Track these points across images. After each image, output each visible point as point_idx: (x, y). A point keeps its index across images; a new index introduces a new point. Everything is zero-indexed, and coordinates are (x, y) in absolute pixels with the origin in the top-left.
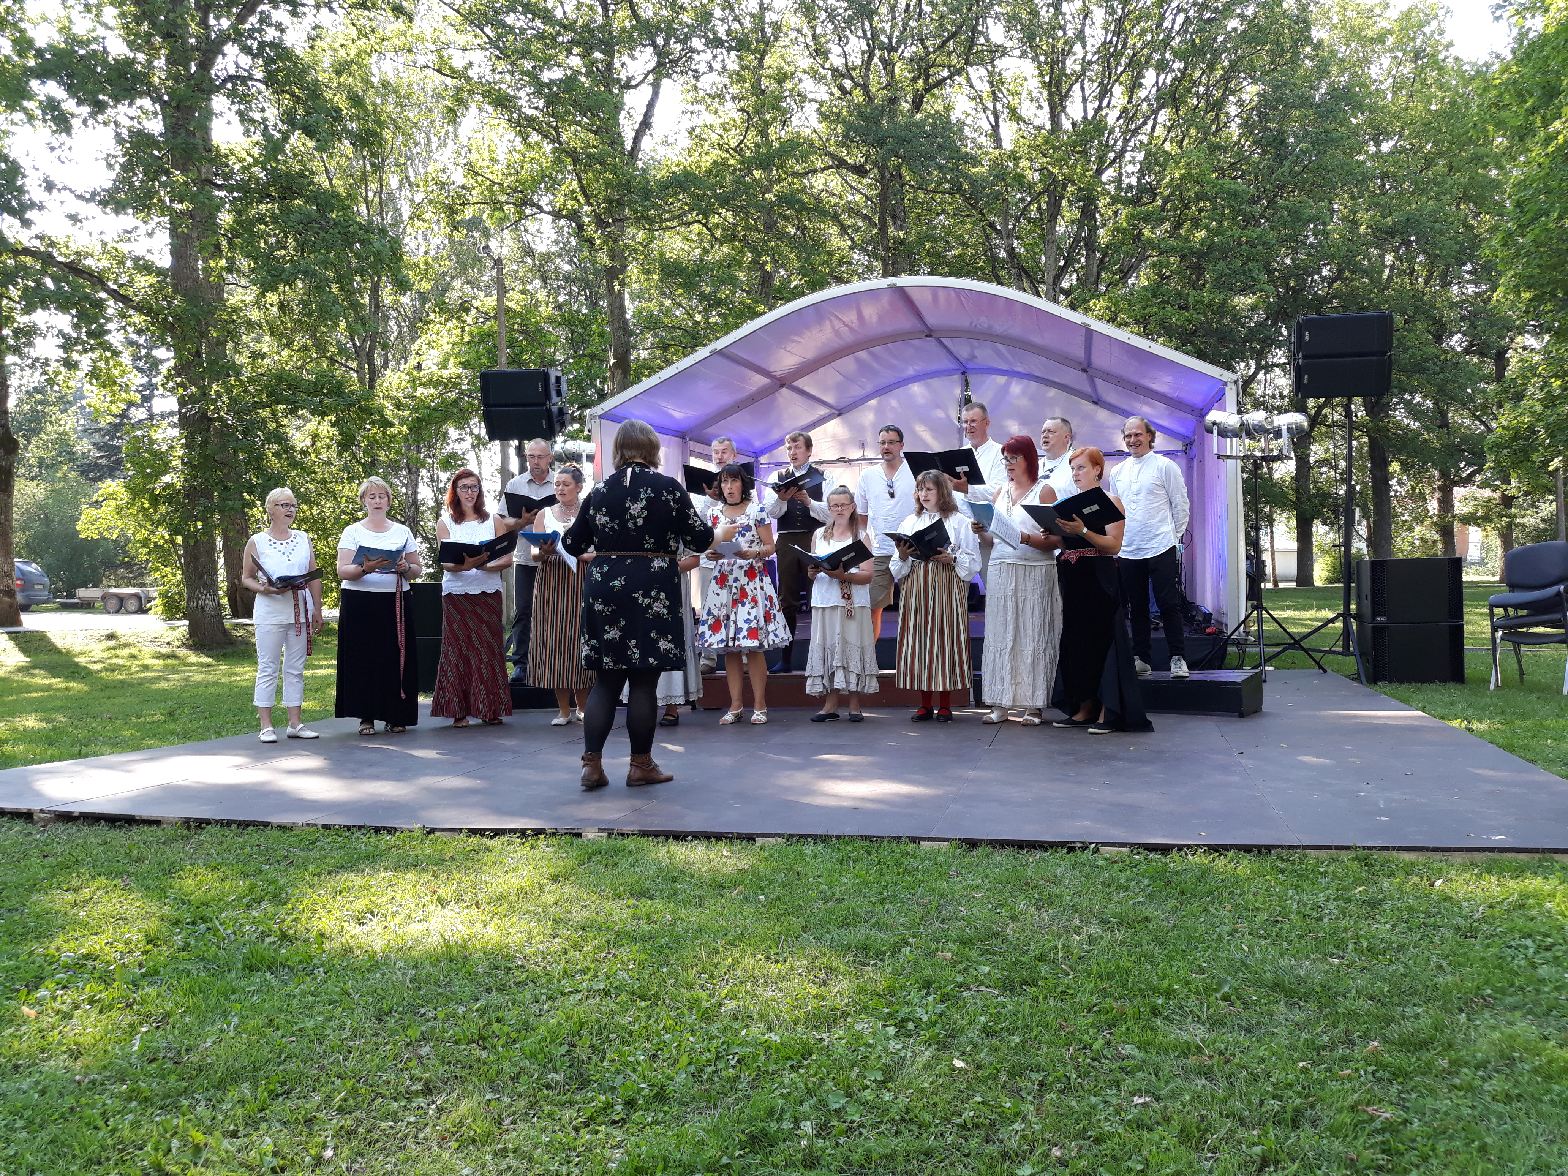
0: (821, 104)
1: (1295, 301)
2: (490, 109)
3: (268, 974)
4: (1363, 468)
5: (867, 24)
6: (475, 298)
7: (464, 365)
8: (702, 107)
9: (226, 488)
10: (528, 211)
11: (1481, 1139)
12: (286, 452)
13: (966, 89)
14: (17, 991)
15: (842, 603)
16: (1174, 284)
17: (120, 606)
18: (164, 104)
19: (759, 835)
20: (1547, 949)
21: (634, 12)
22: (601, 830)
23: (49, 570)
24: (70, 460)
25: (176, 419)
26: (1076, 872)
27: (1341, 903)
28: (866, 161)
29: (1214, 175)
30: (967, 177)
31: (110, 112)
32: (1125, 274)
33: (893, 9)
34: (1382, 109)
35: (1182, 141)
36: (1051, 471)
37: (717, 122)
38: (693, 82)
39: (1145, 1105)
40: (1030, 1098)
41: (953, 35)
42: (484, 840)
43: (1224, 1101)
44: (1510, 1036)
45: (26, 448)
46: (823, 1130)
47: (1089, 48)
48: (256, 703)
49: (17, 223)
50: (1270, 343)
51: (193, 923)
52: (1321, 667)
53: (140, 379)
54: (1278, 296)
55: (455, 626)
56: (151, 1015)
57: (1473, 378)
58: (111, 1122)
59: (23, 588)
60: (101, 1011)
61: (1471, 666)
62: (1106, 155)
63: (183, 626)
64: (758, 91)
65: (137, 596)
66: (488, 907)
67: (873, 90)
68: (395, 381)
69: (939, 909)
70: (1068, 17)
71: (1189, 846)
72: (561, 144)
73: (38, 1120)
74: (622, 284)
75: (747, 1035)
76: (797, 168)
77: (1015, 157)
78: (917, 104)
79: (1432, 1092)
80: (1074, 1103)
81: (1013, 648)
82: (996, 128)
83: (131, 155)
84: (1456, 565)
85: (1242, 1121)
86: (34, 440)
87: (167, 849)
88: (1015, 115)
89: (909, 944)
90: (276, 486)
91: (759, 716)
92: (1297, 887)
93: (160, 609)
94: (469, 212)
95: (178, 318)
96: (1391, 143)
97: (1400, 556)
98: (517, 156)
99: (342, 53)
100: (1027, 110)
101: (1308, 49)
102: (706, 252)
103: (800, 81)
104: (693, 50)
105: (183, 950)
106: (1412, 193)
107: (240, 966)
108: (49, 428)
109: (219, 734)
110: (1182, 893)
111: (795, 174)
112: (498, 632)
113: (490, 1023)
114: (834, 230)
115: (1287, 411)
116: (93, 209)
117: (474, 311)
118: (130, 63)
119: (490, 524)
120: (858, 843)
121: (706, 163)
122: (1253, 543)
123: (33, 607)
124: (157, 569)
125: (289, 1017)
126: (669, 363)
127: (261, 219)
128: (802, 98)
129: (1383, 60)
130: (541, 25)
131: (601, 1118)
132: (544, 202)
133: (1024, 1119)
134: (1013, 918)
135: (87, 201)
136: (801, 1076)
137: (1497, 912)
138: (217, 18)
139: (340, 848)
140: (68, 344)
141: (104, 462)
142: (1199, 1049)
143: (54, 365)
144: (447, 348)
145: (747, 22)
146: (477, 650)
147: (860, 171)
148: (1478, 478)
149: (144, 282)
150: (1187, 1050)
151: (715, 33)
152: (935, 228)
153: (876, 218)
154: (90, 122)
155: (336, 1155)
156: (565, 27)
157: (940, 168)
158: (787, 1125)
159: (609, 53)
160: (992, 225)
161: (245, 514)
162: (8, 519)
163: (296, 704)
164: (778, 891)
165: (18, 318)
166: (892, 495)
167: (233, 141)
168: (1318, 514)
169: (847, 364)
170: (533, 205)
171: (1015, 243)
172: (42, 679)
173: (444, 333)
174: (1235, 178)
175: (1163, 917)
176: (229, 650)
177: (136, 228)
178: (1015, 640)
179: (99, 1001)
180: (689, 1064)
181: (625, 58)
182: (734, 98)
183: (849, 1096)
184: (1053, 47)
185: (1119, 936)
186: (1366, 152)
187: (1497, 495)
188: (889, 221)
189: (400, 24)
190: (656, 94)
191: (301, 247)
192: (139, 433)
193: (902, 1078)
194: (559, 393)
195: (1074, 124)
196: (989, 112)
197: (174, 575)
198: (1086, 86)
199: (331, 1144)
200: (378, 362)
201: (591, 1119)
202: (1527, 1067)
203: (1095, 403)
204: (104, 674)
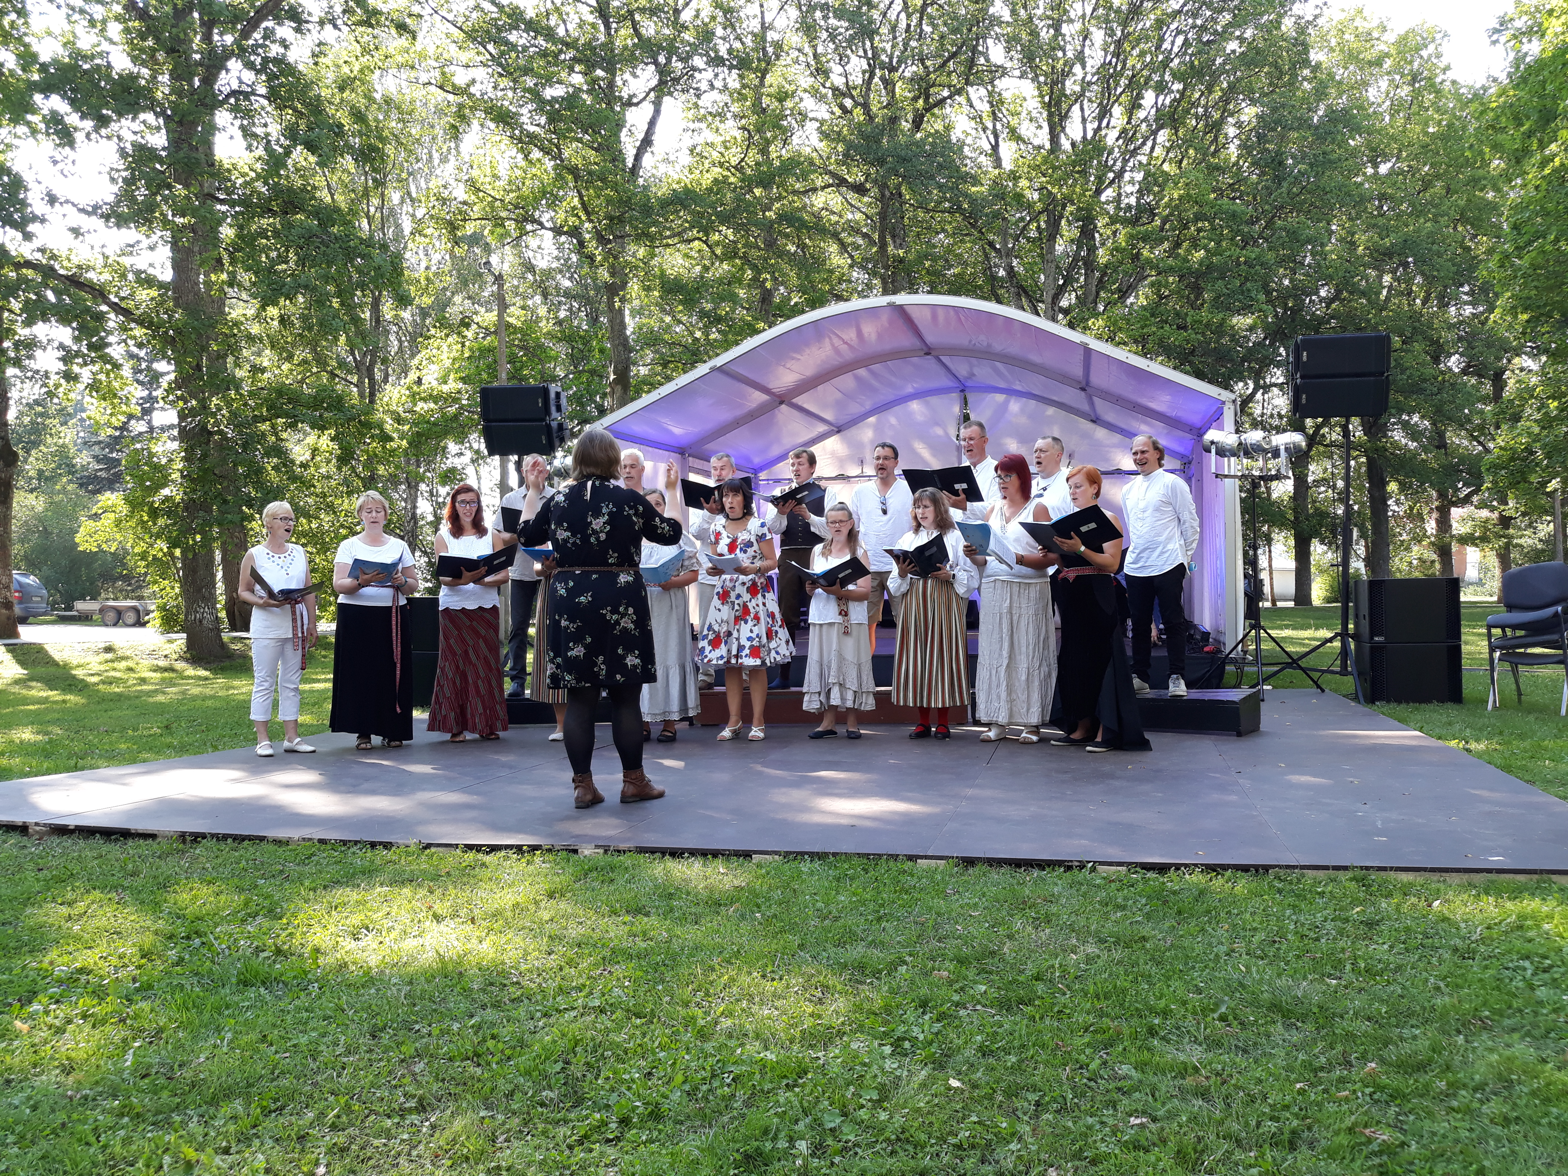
0: (822, 122)
1: (1293, 320)
2: (492, 125)
3: (262, 990)
4: (1361, 488)
5: (868, 44)
6: (476, 313)
7: (463, 380)
8: (703, 125)
9: (225, 502)
10: (529, 227)
11: (1479, 1161)
12: (285, 465)
13: (966, 109)
14: (10, 1005)
15: (839, 619)
16: (1174, 304)
17: (118, 619)
18: (167, 119)
19: (756, 852)
20: (1545, 971)
21: (636, 30)
22: (597, 847)
23: (47, 582)
24: (70, 473)
25: (175, 432)
26: (1074, 891)
27: (1339, 923)
28: (866, 180)
29: (1212, 196)
30: (966, 195)
31: (114, 126)
32: (1124, 294)
33: (894, 29)
34: (1379, 132)
35: (1181, 162)
36: (1045, 489)
37: (718, 140)
38: (694, 99)
39: (1142, 1126)
40: (1026, 1118)
41: (953, 55)
42: (480, 856)
43: (1221, 1123)
44: (1509, 1059)
45: (25, 461)
46: (818, 1149)
47: (1088, 69)
48: (253, 717)
49: (19, 235)
50: (1267, 362)
51: (188, 938)
52: (1318, 687)
53: (140, 392)
54: (1276, 315)
55: (452, 641)
56: (145, 1030)
57: (1471, 399)
58: (103, 1138)
59: (21, 600)
60: (94, 1026)
61: (1469, 686)
62: (1105, 175)
63: (180, 640)
64: (759, 109)
65: (135, 609)
66: (484, 924)
67: (874, 109)
68: (395, 396)
69: (936, 927)
70: (1068, 38)
71: (1186, 866)
72: (562, 161)
73: (29, 1136)
74: (623, 300)
75: (742, 1054)
76: (798, 186)
77: (1014, 176)
78: (917, 123)
79: (1430, 1114)
80: (1070, 1124)
81: (1008, 666)
82: (995, 148)
83: (133, 170)
84: (1454, 585)
85: (1239, 1142)
86: (33, 452)
87: (162, 863)
88: (1015, 135)
89: (905, 963)
90: (275, 499)
91: (756, 732)
92: (1294, 907)
93: (158, 622)
94: (470, 228)
95: (179, 332)
96: (1389, 165)
97: (1398, 576)
98: (519, 173)
99: (346, 69)
100: (1026, 130)
101: (1306, 72)
102: (706, 269)
103: (801, 100)
104: (694, 69)
105: (178, 964)
106: (1410, 215)
107: (234, 980)
108: (49, 440)
109: (215, 748)
110: (1179, 913)
111: (795, 192)
112: (494, 647)
113: (484, 1040)
114: (834, 248)
115: (1285, 431)
116: (96, 222)
117: (474, 327)
118: (133, 77)
119: (488, 539)
120: (855, 861)
121: (707, 180)
122: (1251, 562)
123: (31, 619)
124: (155, 582)
125: (283, 1033)
126: (669, 379)
127: (263, 234)
128: (803, 117)
129: (1381, 83)
130: (543, 43)
131: (595, 1137)
132: (545, 218)
133: (1020, 1140)
134: (1010, 937)
135: (88, 213)
136: (797, 1095)
137: (1494, 933)
138: (221, 34)
139: (336, 863)
140: (68, 357)
141: (103, 474)
142: (1196, 1070)
143: (54, 378)
144: (448, 363)
145: (748, 41)
146: (474, 665)
147: (860, 189)
148: (1475, 499)
149: (145, 295)
150: (1184, 1071)
151: (716, 51)
152: (935, 247)
153: (876, 236)
154: (94, 136)
155: (328, 1172)
156: (567, 45)
157: (940, 187)
158: (782, 1144)
159: (611, 71)
160: (991, 244)
161: (244, 527)
162: (7, 531)
163: (292, 718)
164: (775, 909)
165: (19, 331)
166: (885, 512)
167: (236, 156)
168: (1316, 534)
169: (847, 381)
170: (534, 221)
171: (1015, 263)
172: (39, 691)
173: (445, 348)
174: (1234, 199)
175: (1160, 936)
176: (227, 663)
177: (138, 242)
178: (1010, 657)
179: (92, 1015)
180: (684, 1082)
181: (627, 76)
182: (735, 116)
183: (845, 1114)
184: (1053, 67)
185: (1117, 955)
186: (1364, 174)
187: (1496, 515)
188: (889, 240)
189: (403, 42)
190: (657, 112)
191: (301, 261)
192: (138, 446)
193: (897, 1098)
194: (559, 409)
195: (1073, 144)
196: (989, 132)
197: (173, 588)
198: (1086, 107)
199: (324, 1161)
200: (378, 375)
201: (585, 1136)
202: (1525, 1090)
203: (1093, 421)
204: (101, 687)
